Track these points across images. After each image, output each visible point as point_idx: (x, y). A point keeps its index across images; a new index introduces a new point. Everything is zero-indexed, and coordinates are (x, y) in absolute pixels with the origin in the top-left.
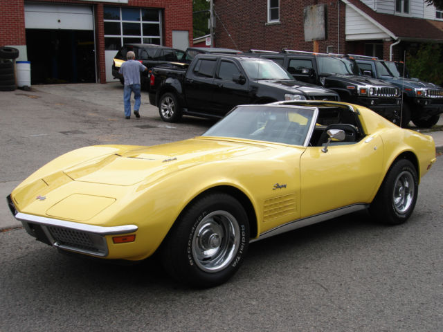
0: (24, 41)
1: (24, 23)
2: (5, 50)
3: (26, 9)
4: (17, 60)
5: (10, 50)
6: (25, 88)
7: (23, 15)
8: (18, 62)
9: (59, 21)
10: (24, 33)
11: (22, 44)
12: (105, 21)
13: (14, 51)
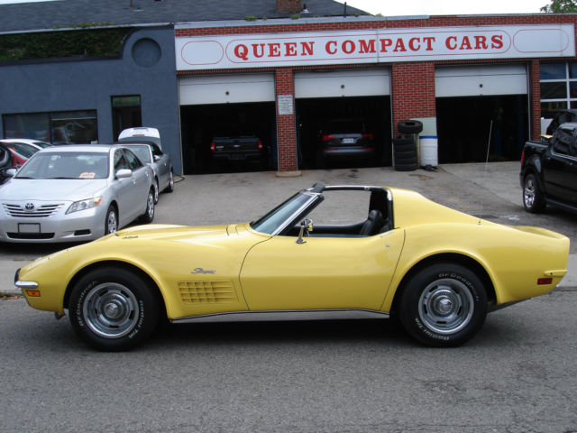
0: (434, 112)
1: (434, 91)
2: (408, 124)
3: (437, 75)
4: (421, 134)
5: (413, 123)
6: (428, 168)
7: (434, 81)
8: (421, 137)
9: (481, 86)
10: (433, 103)
11: (431, 116)
12: (541, 81)
13: (417, 125)
